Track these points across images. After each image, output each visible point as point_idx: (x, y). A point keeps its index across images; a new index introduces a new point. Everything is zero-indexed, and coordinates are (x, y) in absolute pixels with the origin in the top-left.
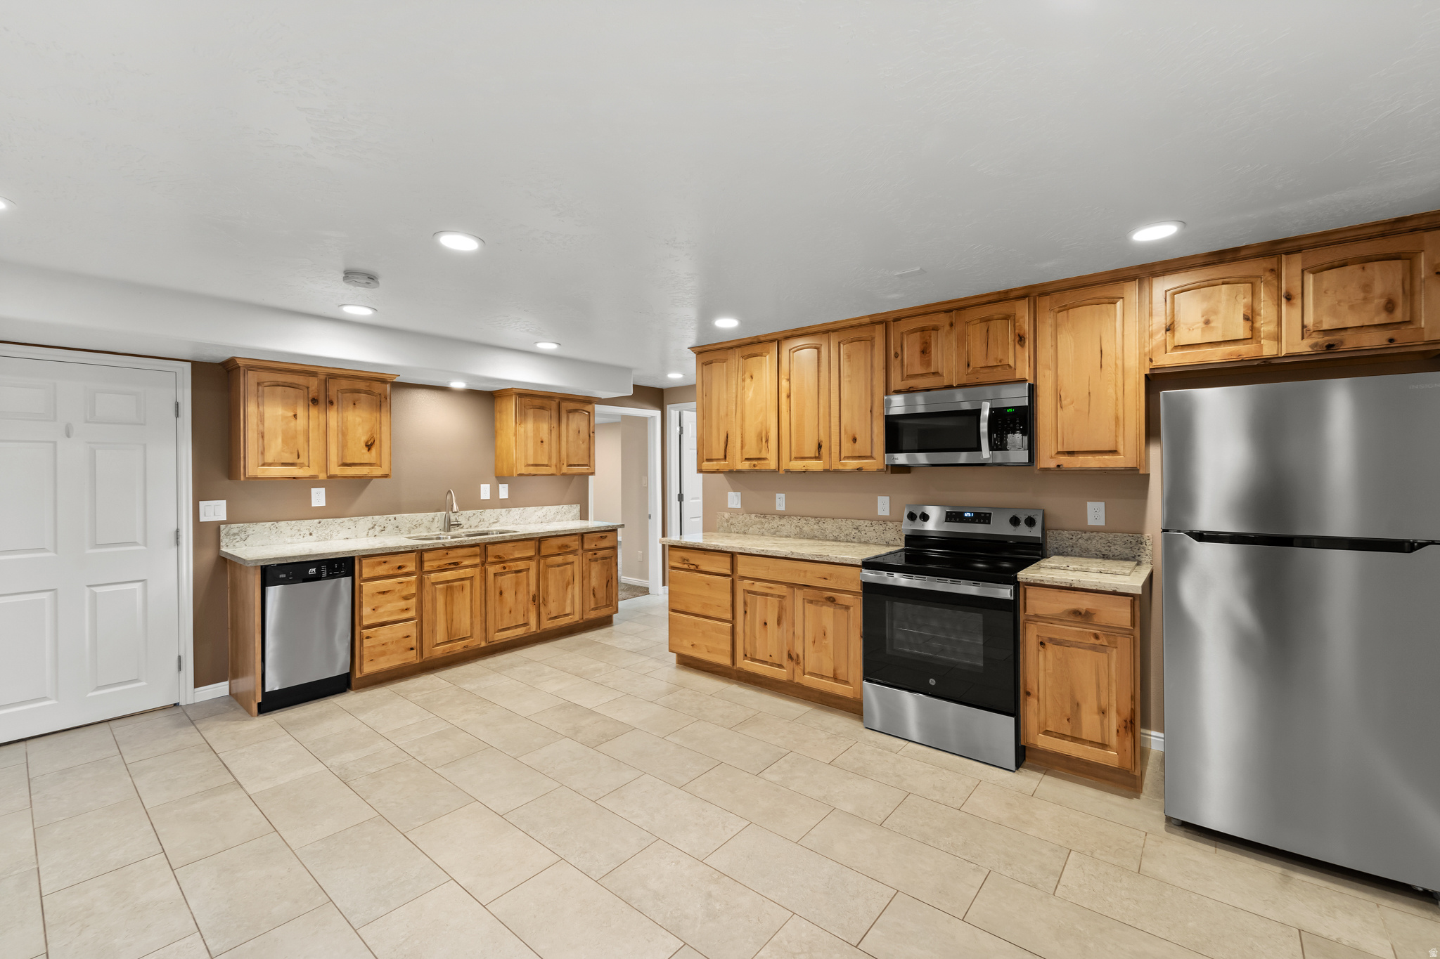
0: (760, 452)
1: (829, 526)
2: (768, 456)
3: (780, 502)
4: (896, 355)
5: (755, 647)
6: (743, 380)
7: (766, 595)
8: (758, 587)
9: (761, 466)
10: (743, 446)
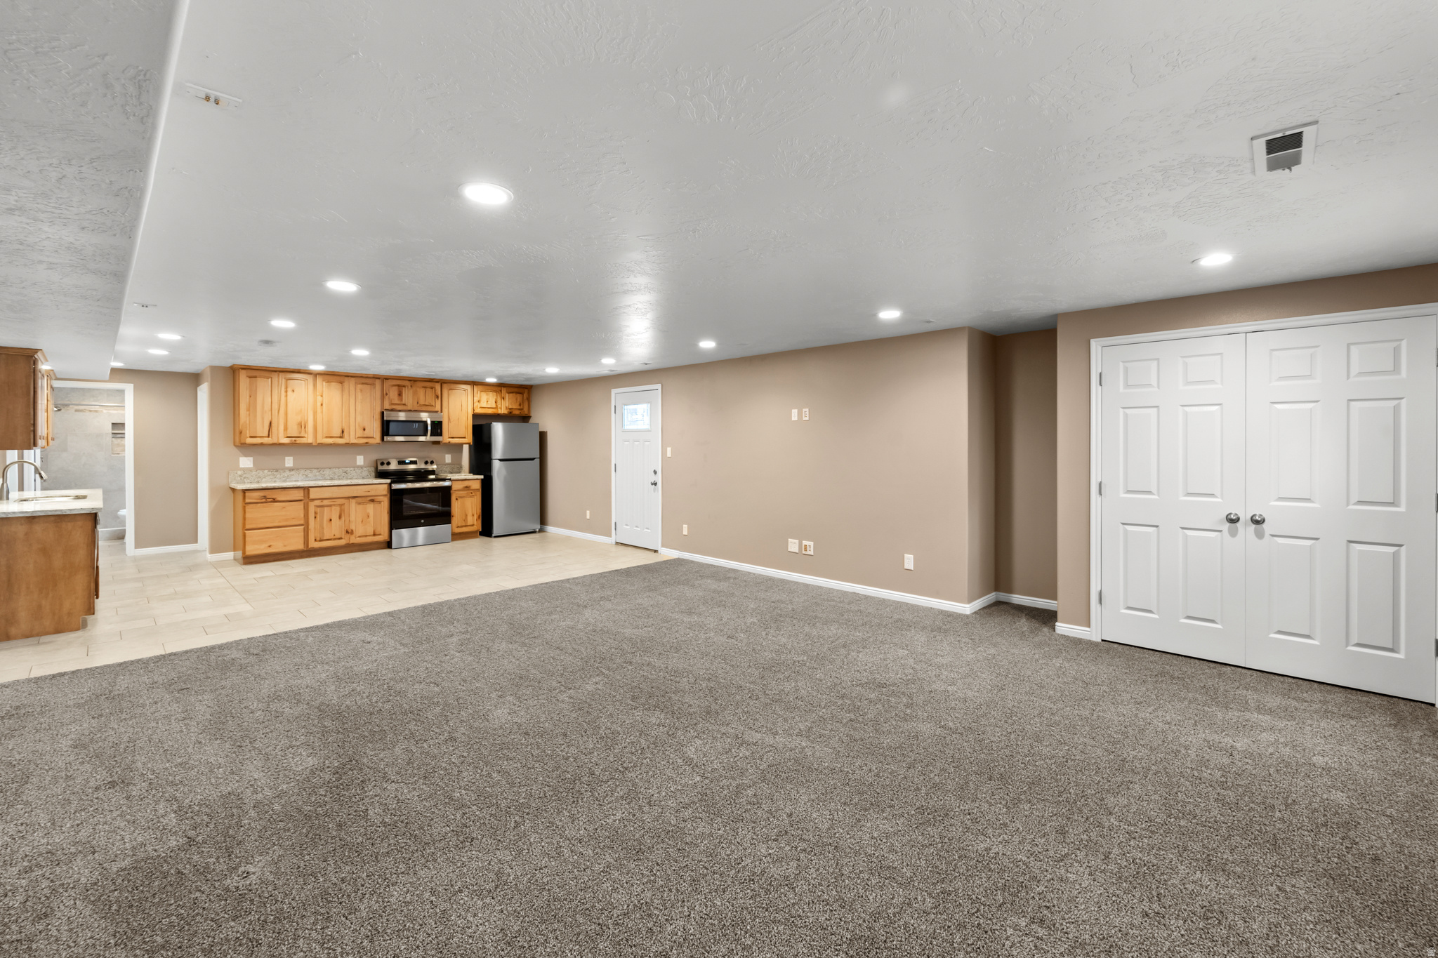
0: (300, 433)
1: (327, 472)
2: (306, 436)
3: (289, 461)
4: (386, 394)
5: (323, 533)
6: (286, 392)
7: (330, 506)
8: (326, 502)
9: (299, 440)
10: (286, 429)
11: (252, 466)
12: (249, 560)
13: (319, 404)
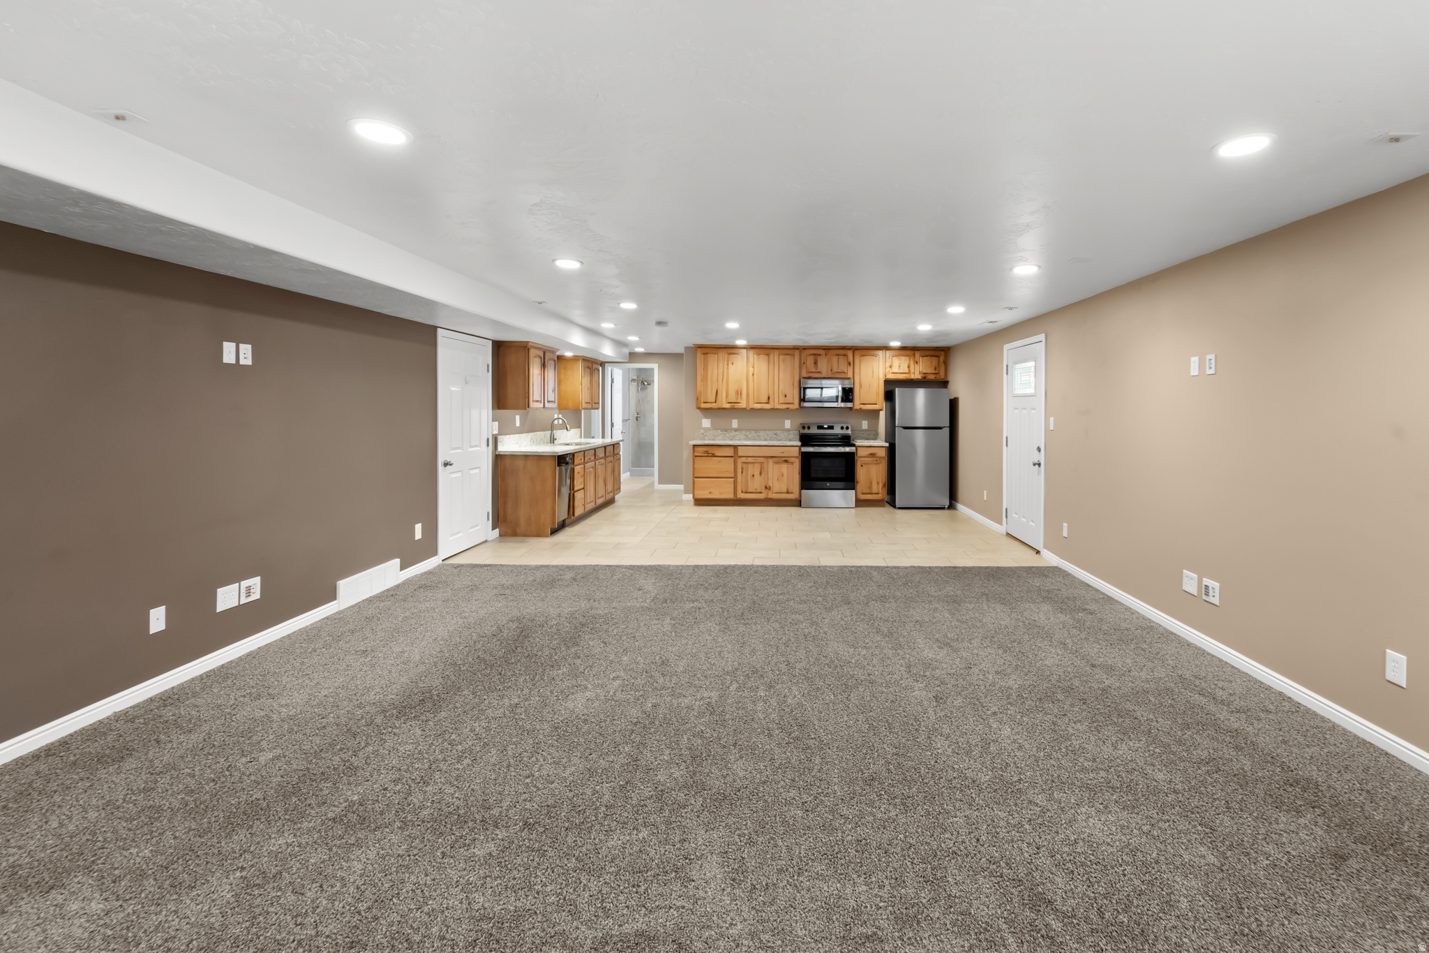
0: (737, 399)
1: (762, 433)
2: (741, 402)
3: (735, 423)
4: (804, 363)
5: (747, 487)
6: (728, 365)
7: (753, 463)
8: (750, 460)
9: (737, 406)
10: (727, 396)
11: (710, 426)
12: (699, 502)
13: (751, 374)
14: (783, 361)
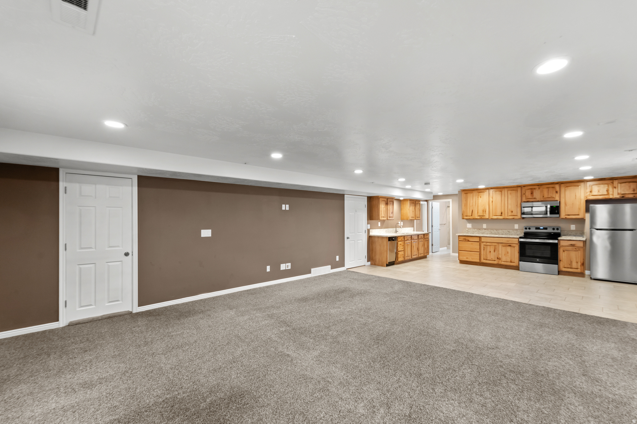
0: (483, 214)
1: (500, 231)
2: (486, 215)
3: (485, 226)
4: (524, 194)
5: (487, 257)
6: (478, 198)
7: (491, 245)
8: (488, 244)
9: (483, 217)
10: (478, 213)
11: (471, 227)
12: (462, 262)
13: (491, 202)
14: (511, 194)
